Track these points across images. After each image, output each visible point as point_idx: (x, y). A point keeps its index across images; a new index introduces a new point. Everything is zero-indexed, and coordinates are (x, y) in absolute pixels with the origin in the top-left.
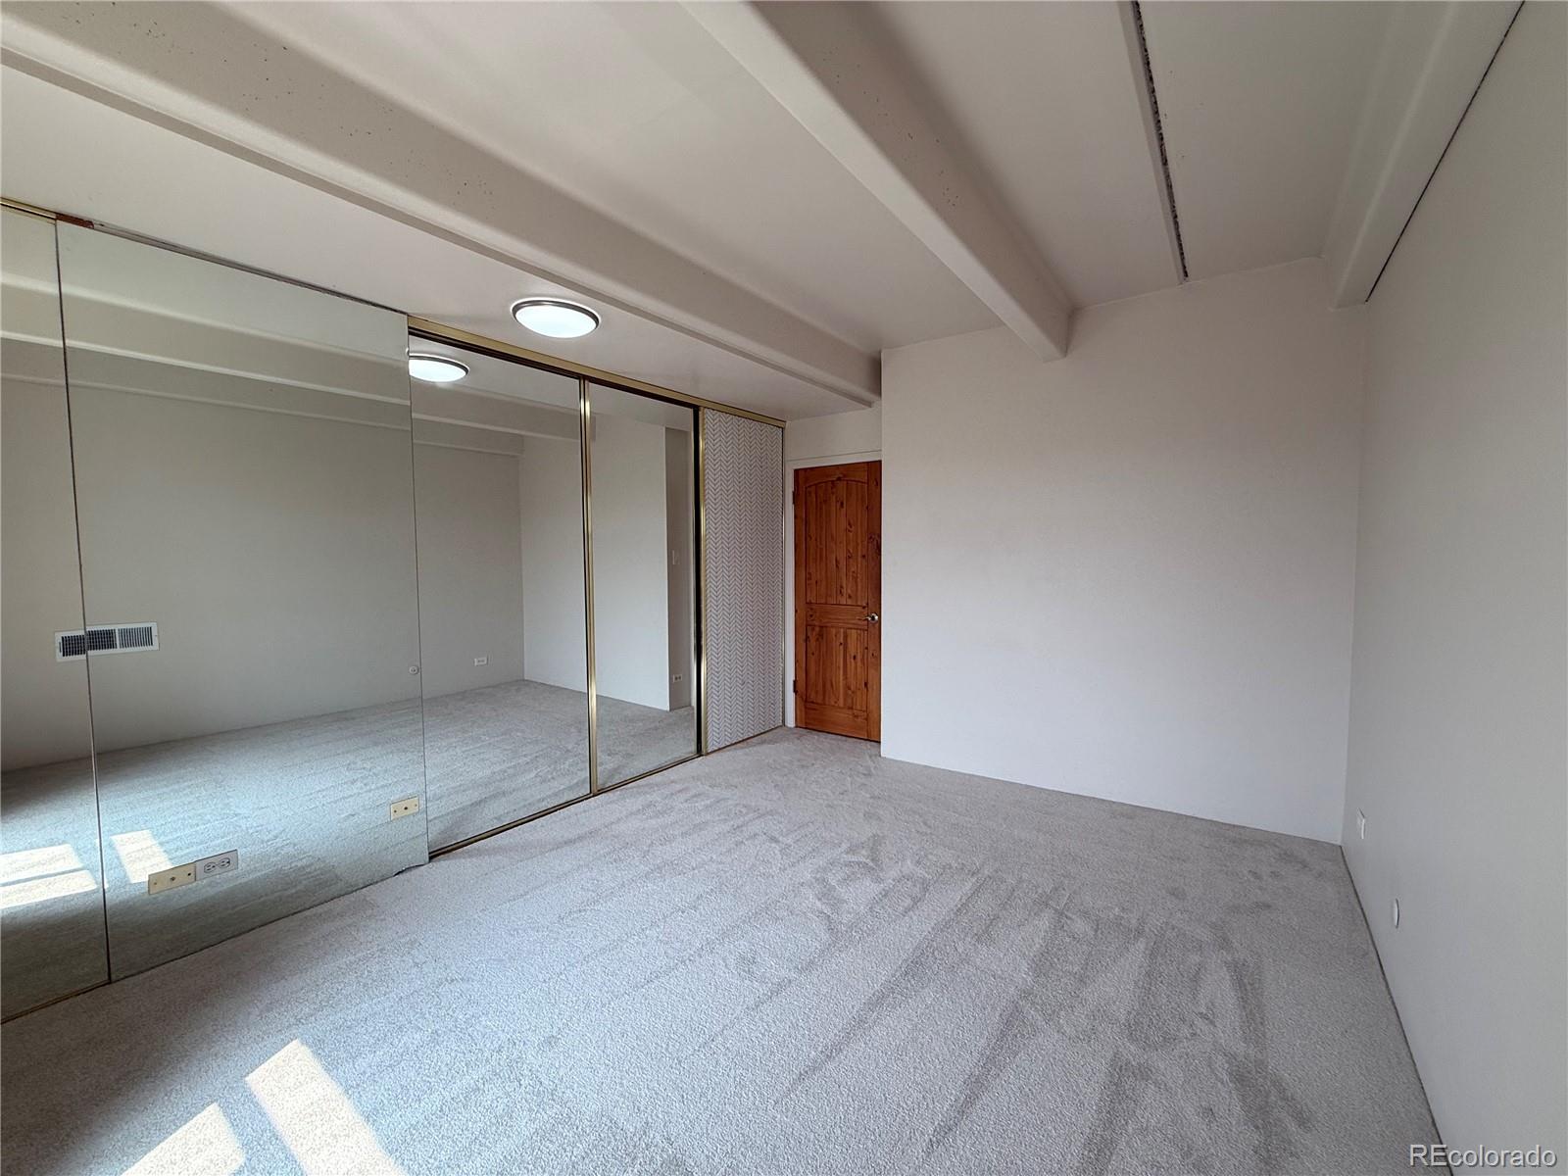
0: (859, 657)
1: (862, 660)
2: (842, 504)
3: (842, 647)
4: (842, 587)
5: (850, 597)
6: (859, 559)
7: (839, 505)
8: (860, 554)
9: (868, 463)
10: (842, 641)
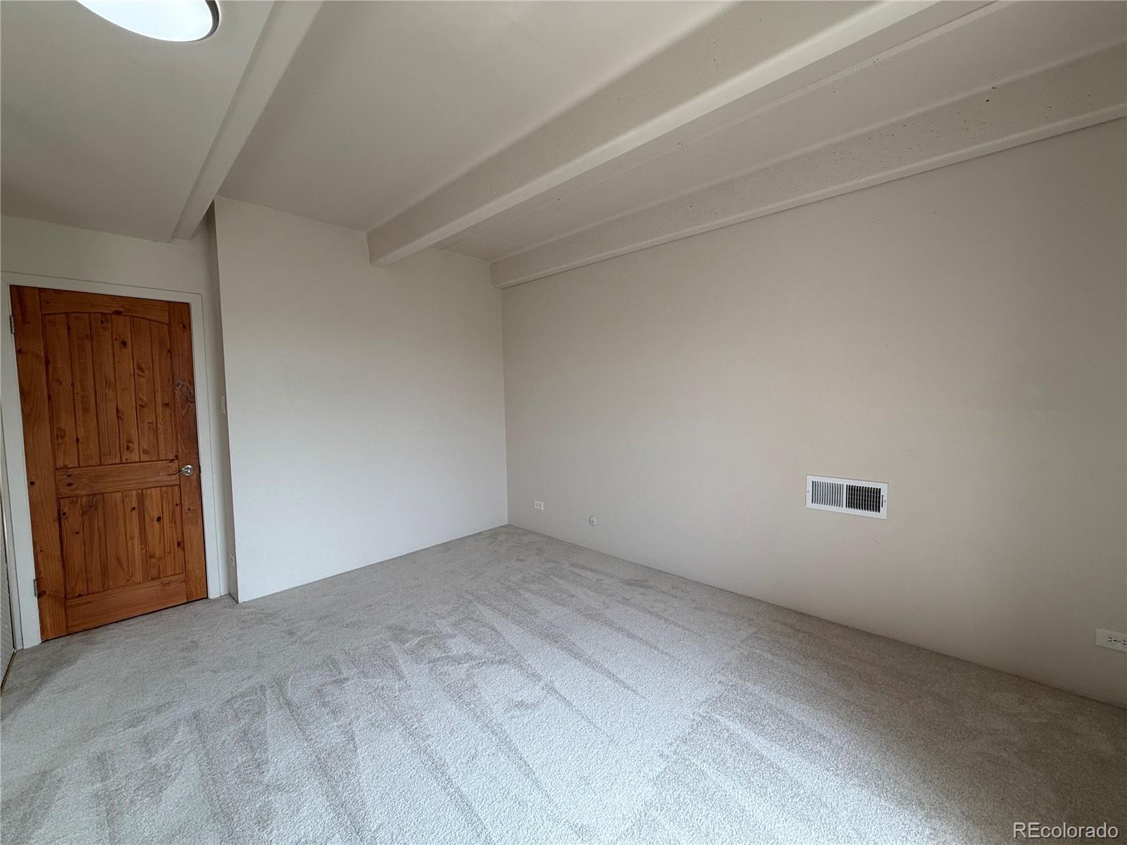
0: (166, 517)
1: (173, 521)
2: (124, 344)
3: (135, 513)
4: (129, 441)
5: (145, 452)
6: (160, 409)
7: (117, 345)
8: (159, 401)
9: (169, 302)
10: (134, 504)
